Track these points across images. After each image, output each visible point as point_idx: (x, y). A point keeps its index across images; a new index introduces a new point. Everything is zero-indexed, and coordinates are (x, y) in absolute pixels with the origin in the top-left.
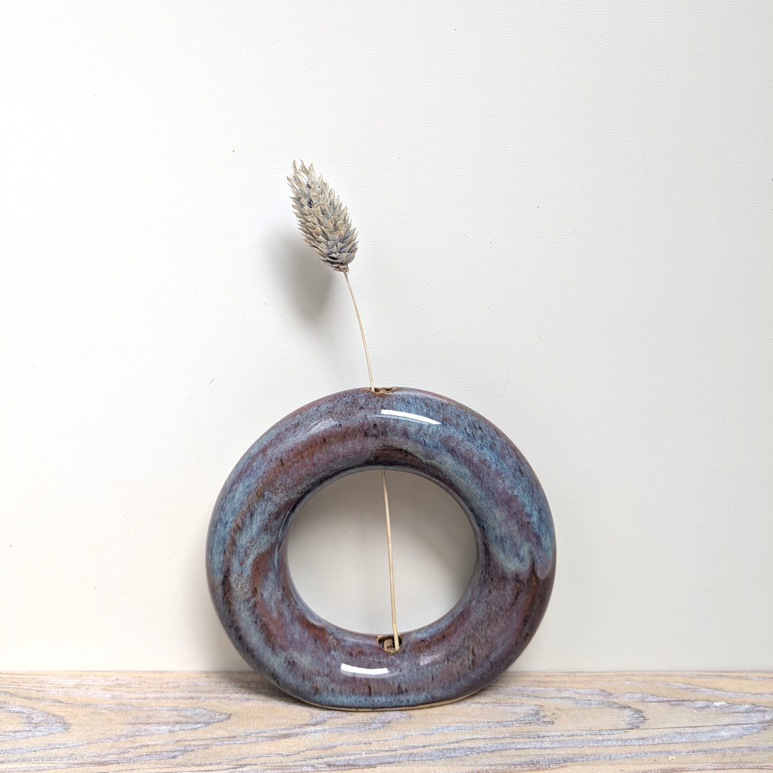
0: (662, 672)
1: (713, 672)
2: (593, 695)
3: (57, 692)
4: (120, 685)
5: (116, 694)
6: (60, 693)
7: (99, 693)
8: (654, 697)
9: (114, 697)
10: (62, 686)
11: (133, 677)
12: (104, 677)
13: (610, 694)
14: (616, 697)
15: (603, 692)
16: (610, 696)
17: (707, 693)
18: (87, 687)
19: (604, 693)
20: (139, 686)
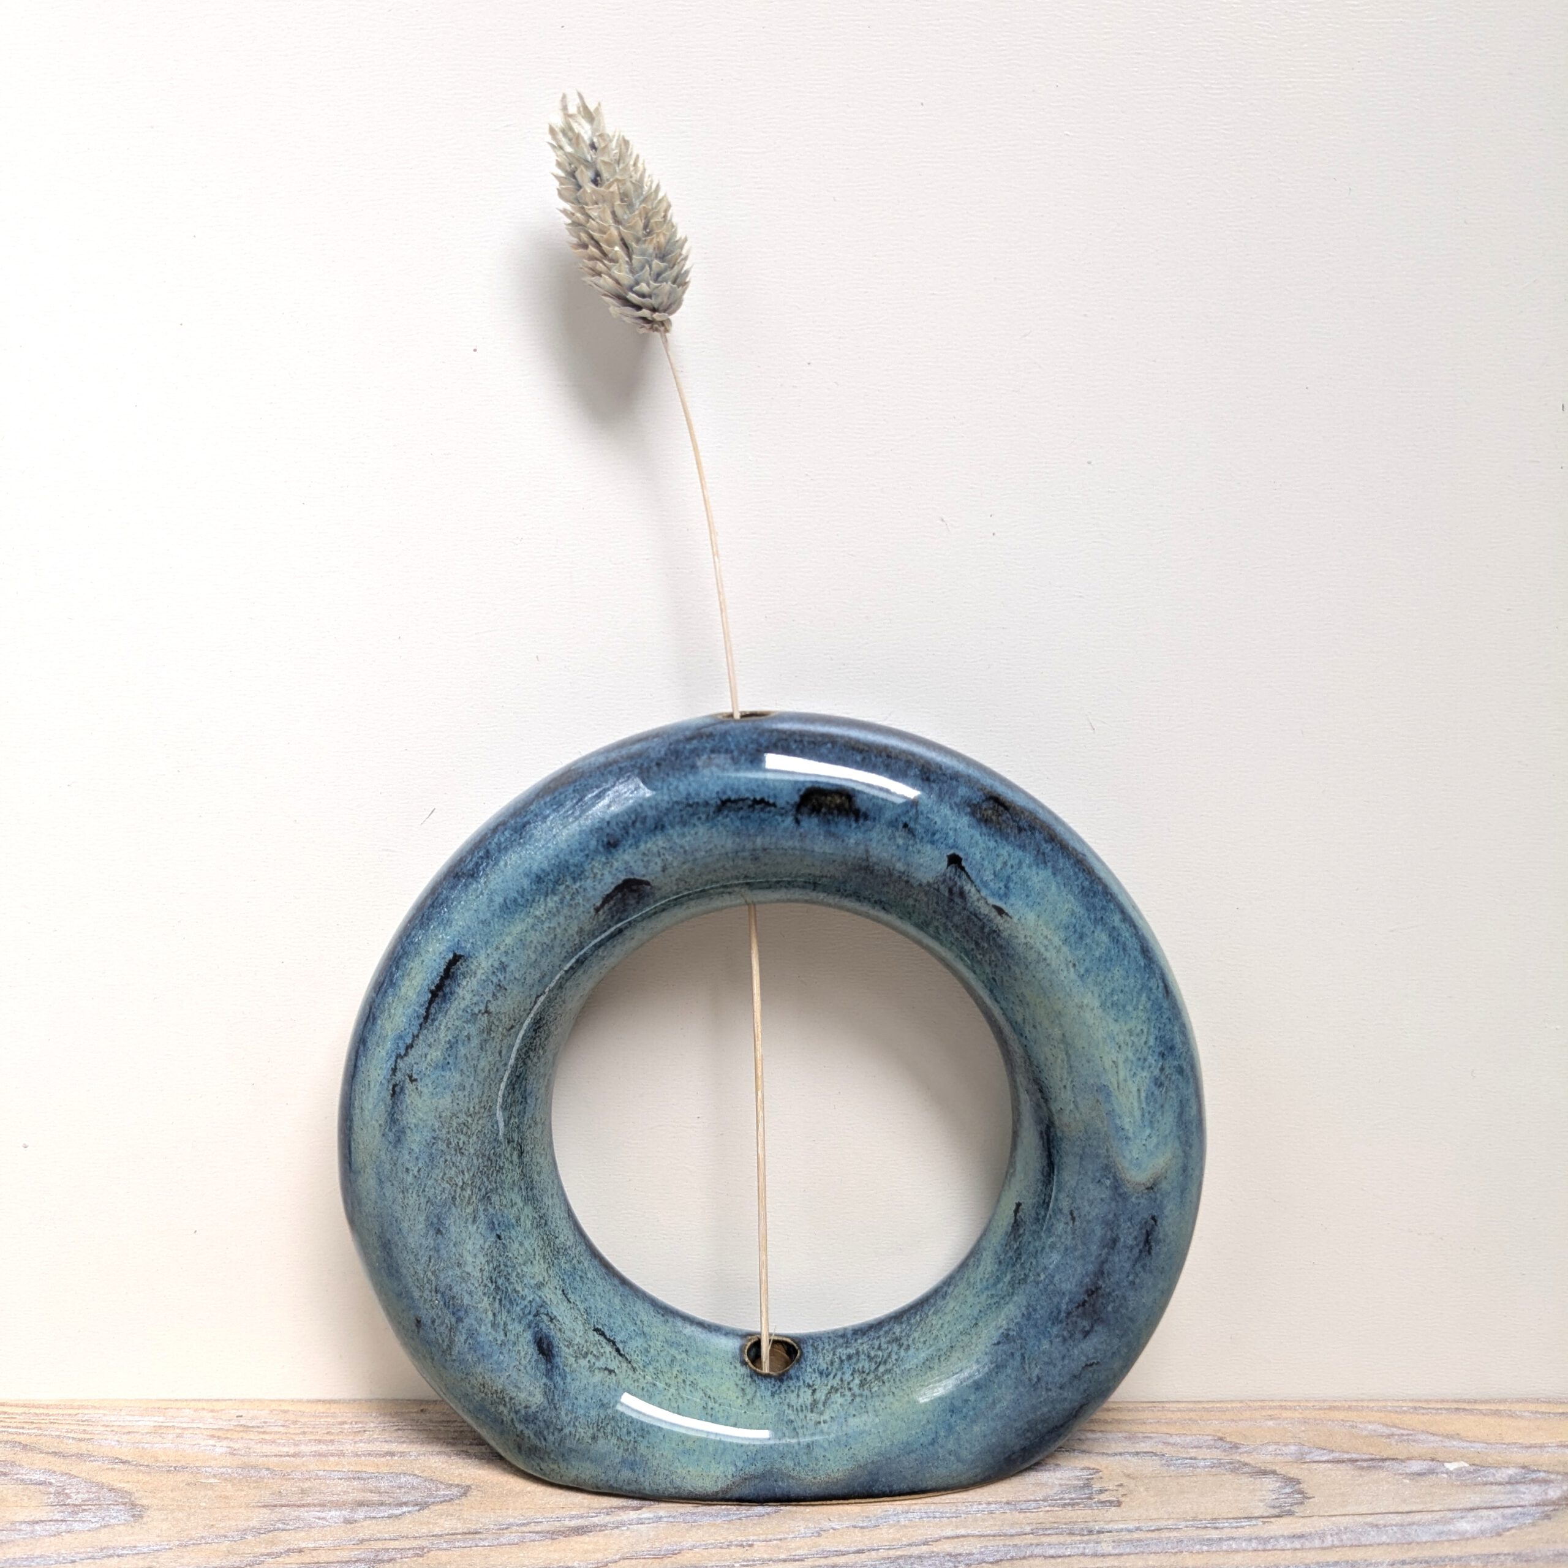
0: (1340, 1401)
1: (1443, 1401)
2: (1201, 1447)
3: (118, 1441)
4: (246, 1428)
5: (236, 1446)
6: (125, 1444)
7: (203, 1443)
8: (1322, 1452)
9: (233, 1453)
10: (126, 1430)
11: (271, 1411)
12: (212, 1411)
13: (1236, 1446)
14: (1246, 1452)
15: (1220, 1443)
16: (1234, 1450)
17: (1432, 1445)
18: (179, 1431)
19: (1224, 1444)
20: (282, 1429)
